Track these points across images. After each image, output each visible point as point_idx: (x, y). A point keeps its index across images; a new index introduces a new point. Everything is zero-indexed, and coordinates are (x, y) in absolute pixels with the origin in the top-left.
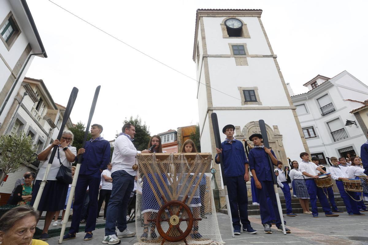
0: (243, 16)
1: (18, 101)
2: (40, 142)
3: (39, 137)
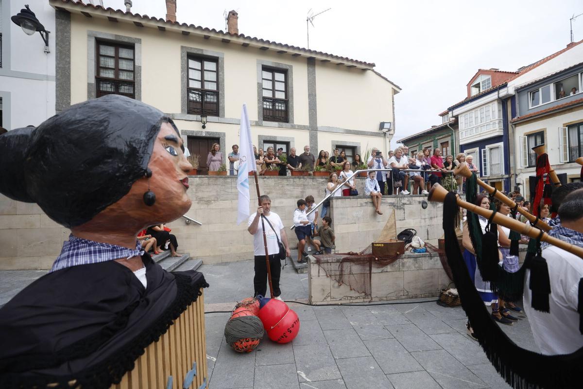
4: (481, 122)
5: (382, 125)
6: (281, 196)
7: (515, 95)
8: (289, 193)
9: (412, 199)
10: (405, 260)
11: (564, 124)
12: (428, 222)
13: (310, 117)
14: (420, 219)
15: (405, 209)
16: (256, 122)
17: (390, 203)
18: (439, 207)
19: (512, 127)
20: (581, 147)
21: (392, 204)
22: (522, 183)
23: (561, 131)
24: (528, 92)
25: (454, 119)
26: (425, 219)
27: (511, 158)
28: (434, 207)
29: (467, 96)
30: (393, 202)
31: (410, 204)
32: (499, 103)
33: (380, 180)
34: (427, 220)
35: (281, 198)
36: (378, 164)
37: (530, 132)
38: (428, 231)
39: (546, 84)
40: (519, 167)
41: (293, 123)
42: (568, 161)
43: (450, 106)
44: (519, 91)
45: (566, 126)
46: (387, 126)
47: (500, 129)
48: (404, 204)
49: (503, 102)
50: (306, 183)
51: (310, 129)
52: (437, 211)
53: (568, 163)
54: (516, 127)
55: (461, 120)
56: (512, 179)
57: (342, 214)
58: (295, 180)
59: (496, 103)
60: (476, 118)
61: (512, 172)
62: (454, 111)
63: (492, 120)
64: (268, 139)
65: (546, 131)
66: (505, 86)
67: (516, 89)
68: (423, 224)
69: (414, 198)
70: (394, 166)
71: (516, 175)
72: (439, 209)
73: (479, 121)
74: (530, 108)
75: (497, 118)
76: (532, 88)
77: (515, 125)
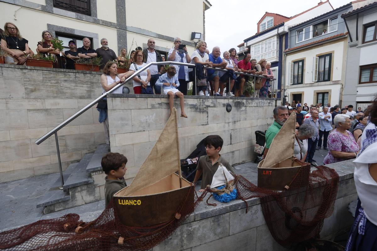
4: (265, 51)
5: (193, 35)
6: (55, 95)
7: (288, 33)
8: (69, 91)
9: (216, 101)
10: (195, 225)
11: (316, 55)
12: (231, 126)
13: (117, 14)
14: (223, 124)
15: (209, 112)
16: (42, 6)
17: (192, 105)
18: (242, 111)
19: (285, 56)
20: (325, 71)
21: (194, 107)
22: (288, 95)
23: (315, 59)
24: (296, 31)
25: (247, 49)
26: (229, 123)
27: (283, 78)
28: (238, 110)
29: (257, 32)
30: (195, 104)
31: (214, 106)
32: (277, 38)
33: (183, 78)
34: (231, 124)
35: (55, 97)
36: (181, 58)
37: (296, 60)
38: (231, 136)
39: (308, 25)
40: (287, 84)
41: (96, 16)
42: (317, 81)
43: (246, 39)
44: (291, 30)
45: (318, 56)
46: (197, 36)
47: (277, 57)
48: (208, 106)
49: (281, 36)
50: (94, 81)
51: (118, 27)
52: (240, 114)
53: (317, 82)
54: (287, 56)
55: (252, 49)
56: (282, 93)
57: (122, 119)
58: (77, 75)
59: (276, 37)
60: (262, 48)
61: (282, 88)
62: (248, 42)
63: (272, 50)
64: (63, 31)
65: (305, 59)
66: (282, 25)
67: (289, 28)
68: (226, 129)
69: (218, 100)
70: (198, 62)
71: (285, 90)
72: (242, 112)
73: (264, 50)
74: (297, 42)
75: (276, 49)
76: (299, 28)
77: (287, 54)
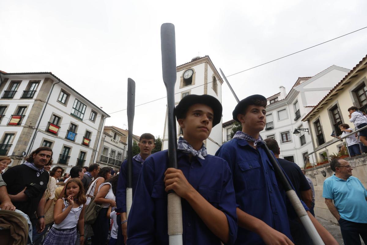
0: (196, 65)
1: (103, 140)
2: (119, 154)
3: (118, 152)
31: (317, 174)
